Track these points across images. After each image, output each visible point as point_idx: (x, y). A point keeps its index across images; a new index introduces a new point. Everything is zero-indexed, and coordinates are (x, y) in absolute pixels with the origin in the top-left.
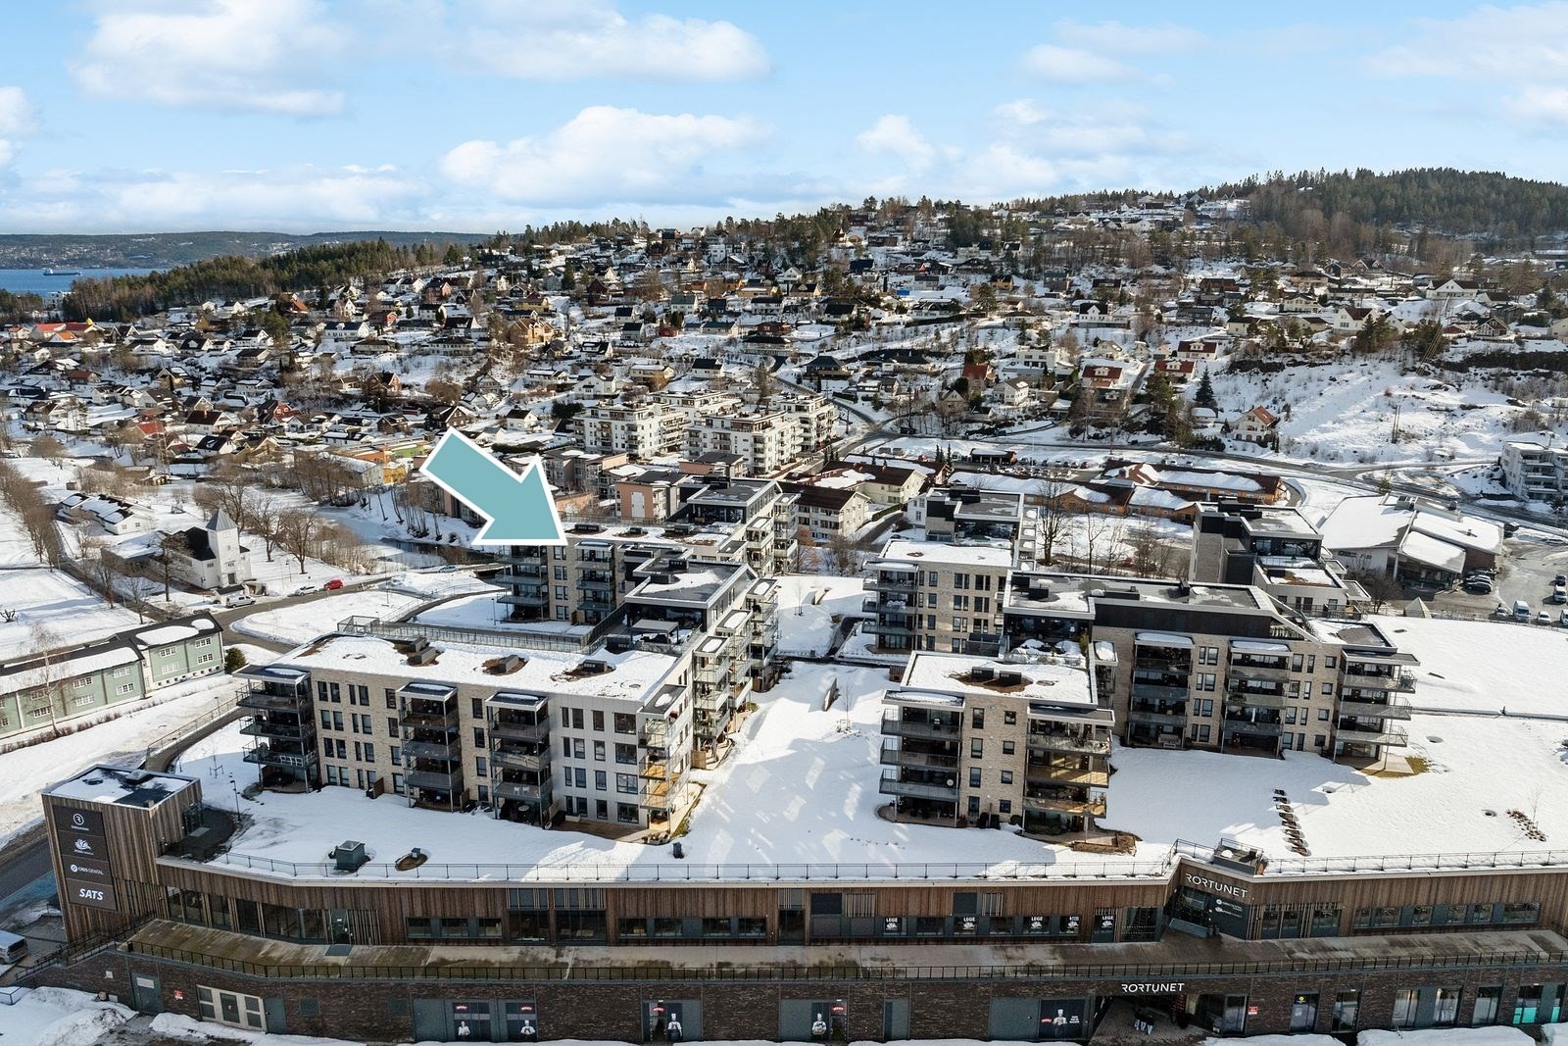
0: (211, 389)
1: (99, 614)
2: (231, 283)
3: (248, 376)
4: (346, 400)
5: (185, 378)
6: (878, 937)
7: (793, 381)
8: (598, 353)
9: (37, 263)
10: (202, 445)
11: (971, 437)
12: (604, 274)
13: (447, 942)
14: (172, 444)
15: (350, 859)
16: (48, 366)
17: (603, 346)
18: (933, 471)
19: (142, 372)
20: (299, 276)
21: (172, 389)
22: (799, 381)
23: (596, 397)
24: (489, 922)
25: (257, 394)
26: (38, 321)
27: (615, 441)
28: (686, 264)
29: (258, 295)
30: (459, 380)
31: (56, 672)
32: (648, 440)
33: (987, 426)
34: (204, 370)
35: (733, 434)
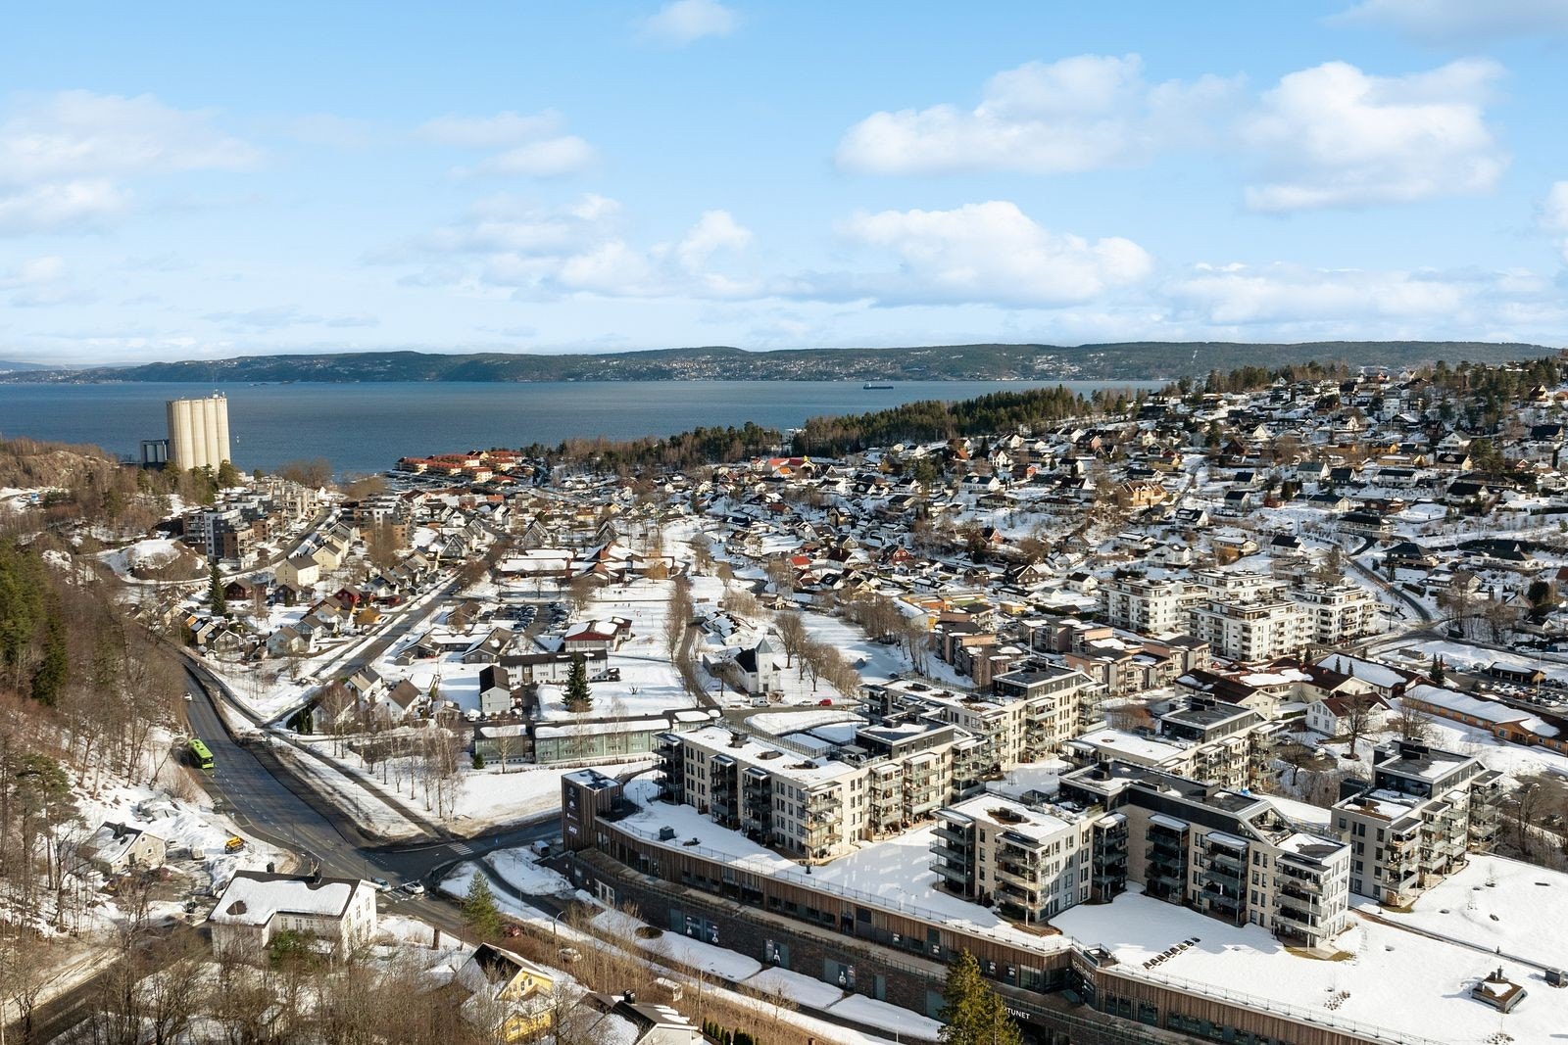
0: (864, 529)
1: (680, 698)
2: (921, 427)
3: (891, 520)
4: (951, 550)
5: (849, 517)
6: (886, 942)
7: (1369, 566)
8: (1191, 521)
9: (830, 376)
10: (823, 580)
11: (1518, 649)
12: (1252, 432)
13: (696, 888)
14: (805, 576)
15: (667, 834)
16: (761, 498)
17: (1197, 514)
18: (1404, 680)
19: (823, 508)
20: (978, 423)
21: (837, 525)
22: (1376, 566)
23: (1166, 566)
24: (716, 883)
25: (894, 537)
26: (775, 454)
27: (1132, 613)
28: (1346, 423)
29: (940, 439)
30: (1053, 537)
31: (621, 727)
32: (1160, 617)
33: (1539, 639)
34: (864, 511)
35: (1226, 621)
